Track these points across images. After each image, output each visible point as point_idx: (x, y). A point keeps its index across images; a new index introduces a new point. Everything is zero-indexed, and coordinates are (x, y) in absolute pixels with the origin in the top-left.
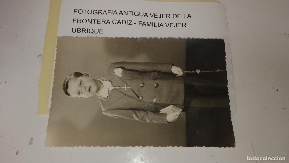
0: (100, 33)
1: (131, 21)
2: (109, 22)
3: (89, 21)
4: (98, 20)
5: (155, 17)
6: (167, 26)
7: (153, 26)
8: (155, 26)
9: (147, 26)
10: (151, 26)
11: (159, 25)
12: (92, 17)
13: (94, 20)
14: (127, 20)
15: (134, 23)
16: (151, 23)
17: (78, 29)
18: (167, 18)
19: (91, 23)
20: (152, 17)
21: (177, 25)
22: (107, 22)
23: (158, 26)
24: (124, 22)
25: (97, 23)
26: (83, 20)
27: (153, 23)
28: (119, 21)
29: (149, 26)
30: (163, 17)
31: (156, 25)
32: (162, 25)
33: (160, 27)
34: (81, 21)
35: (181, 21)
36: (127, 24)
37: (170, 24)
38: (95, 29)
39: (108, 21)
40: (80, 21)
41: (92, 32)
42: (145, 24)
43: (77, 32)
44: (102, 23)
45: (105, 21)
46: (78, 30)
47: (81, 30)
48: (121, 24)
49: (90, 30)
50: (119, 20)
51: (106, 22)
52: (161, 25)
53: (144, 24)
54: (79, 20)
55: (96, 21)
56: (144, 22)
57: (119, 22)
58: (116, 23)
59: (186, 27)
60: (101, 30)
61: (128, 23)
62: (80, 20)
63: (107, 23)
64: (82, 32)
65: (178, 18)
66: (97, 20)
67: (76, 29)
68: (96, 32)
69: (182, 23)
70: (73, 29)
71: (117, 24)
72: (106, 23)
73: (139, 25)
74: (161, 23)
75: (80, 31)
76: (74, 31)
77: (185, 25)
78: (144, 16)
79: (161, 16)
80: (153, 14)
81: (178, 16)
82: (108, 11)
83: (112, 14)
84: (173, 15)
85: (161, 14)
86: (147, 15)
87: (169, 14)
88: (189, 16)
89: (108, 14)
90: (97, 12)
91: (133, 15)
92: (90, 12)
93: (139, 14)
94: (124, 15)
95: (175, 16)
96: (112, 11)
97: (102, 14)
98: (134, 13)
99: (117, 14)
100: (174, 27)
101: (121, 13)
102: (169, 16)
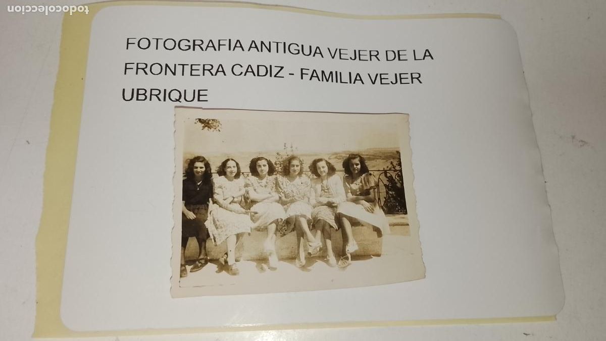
0: (199, 100)
2: (223, 71)
3: (168, 69)
4: (192, 65)
5: (340, 58)
6: (373, 81)
7: (337, 82)
8: (341, 82)
9: (323, 81)
10: (332, 81)
11: (353, 80)
12: (175, 57)
13: (182, 66)
14: (271, 66)
15: (290, 74)
16: (331, 73)
17: (138, 90)
19: (174, 74)
20: (333, 58)
21: (399, 78)
22: (218, 71)
23: (351, 82)
24: (262, 71)
25: (191, 75)
26: (153, 67)
27: (336, 72)
28: (250, 68)
29: (327, 81)
30: (362, 57)
31: (345, 78)
32: (361, 80)
33: (354, 83)
34: (148, 70)
35: (408, 67)
36: (271, 76)
37: (381, 74)
38: (185, 91)
39: (221, 69)
40: (144, 68)
41: (178, 99)
42: (317, 77)
43: (137, 99)
44: (204, 75)
45: (212, 69)
46: (138, 94)
47: (148, 94)
48: (254, 75)
49: (171, 94)
50: (249, 65)
51: (214, 71)
52: (358, 78)
53: (315, 75)
54: (140, 66)
55: (187, 69)
56: (314, 70)
57: (250, 70)
58: (242, 73)
59: (421, 82)
60: (201, 93)
61: (273, 73)
62: (144, 66)
63: (218, 73)
64: (151, 100)
65: (399, 59)
66: (190, 66)
67: (133, 90)
68: (189, 97)
69: (412, 74)
70: (124, 90)
71: (245, 75)
72: (214, 74)
73: (302, 78)
74: (358, 74)
75: (143, 97)
76: (128, 96)
77: (419, 79)
78: (314, 56)
79: (357, 55)
80: (337, 49)
81: (398, 55)
82: (219, 41)
83: (230, 49)
84: (387, 51)
85: (355, 51)
86: (321, 53)
87: (377, 51)
88: (428, 54)
89: (219, 50)
90: (189, 44)
91: (285, 52)
92: (170, 44)
93: (300, 48)
94: (262, 51)
95: (391, 56)
96: (230, 40)
97: (202, 50)
98: (287, 48)
99: (243, 50)
100: (392, 82)
101: (253, 45)
102: (376, 56)
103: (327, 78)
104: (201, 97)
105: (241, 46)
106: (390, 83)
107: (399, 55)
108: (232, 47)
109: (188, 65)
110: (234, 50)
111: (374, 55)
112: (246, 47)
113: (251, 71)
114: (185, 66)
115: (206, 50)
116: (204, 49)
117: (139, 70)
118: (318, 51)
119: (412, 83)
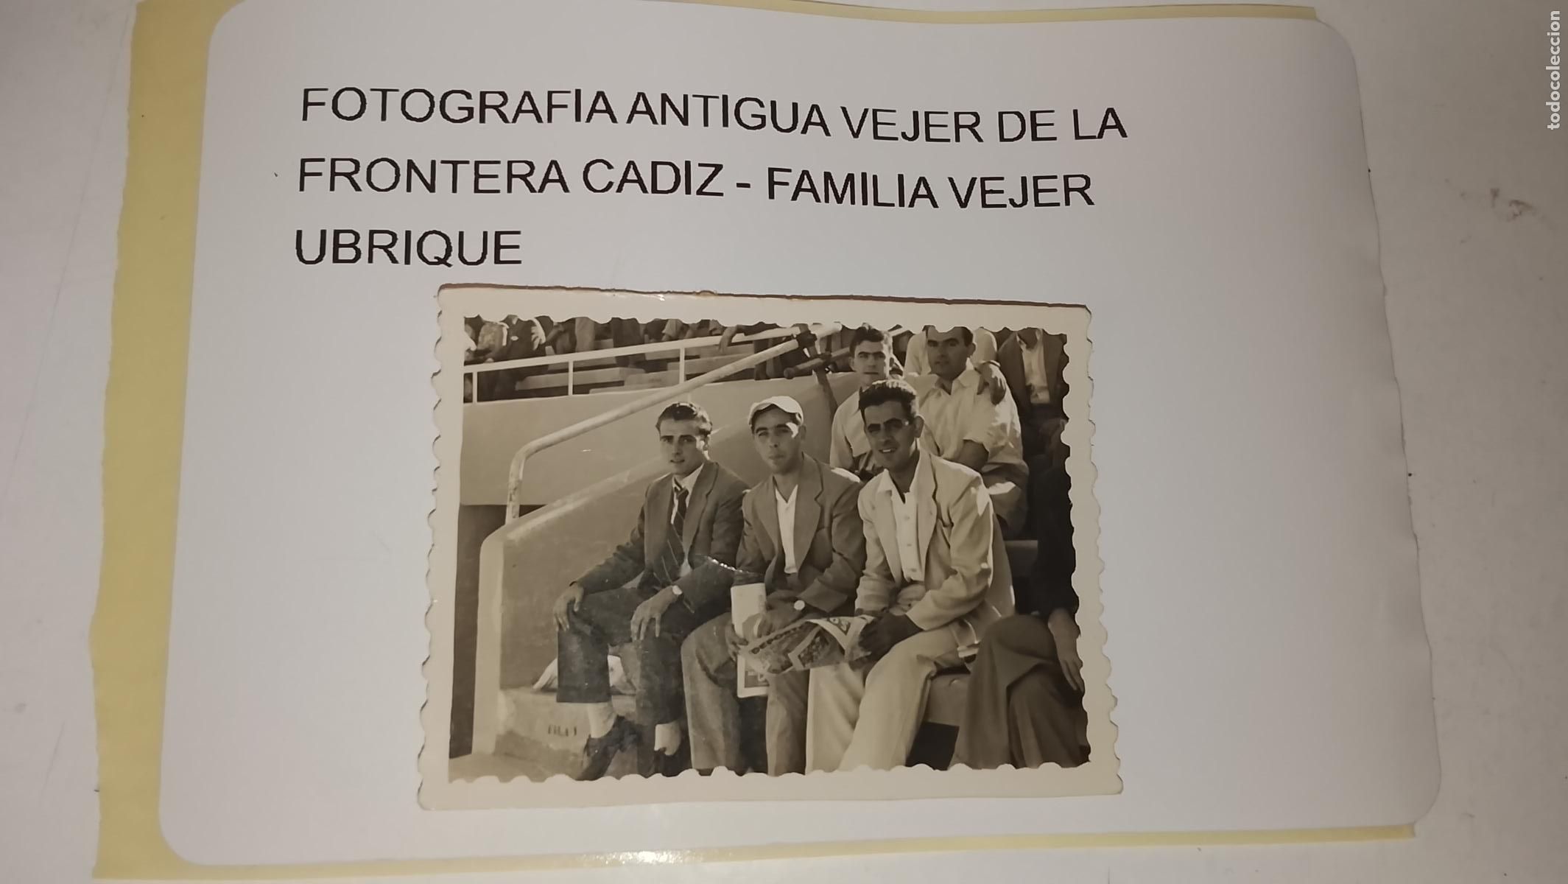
0: (497, 261)
1: (718, 168)
2: (561, 180)
3: (414, 174)
4: (477, 164)
5: (876, 137)
6: (963, 198)
7: (865, 203)
8: (876, 203)
9: (827, 200)
10: (853, 202)
11: (907, 200)
12: (432, 143)
13: (451, 165)
14: (688, 164)
15: (739, 185)
16: (850, 178)
17: (337, 233)
18: (958, 139)
19: (431, 188)
20: (856, 135)
21: (1032, 191)
22: (546, 180)
23: (902, 204)
24: (666, 177)
25: (477, 190)
26: (373, 170)
27: (864, 175)
28: (632, 171)
29: (840, 200)
30: (934, 133)
31: (888, 192)
32: (930, 195)
33: (912, 205)
34: (360, 178)
35: (1057, 158)
36: (688, 191)
37: (983, 180)
38: (461, 234)
40: (349, 174)
41: (442, 257)
42: (813, 190)
43: (336, 260)
44: (509, 190)
45: (531, 173)
46: (337, 246)
47: (363, 245)
48: (644, 190)
49: (424, 243)
50: (631, 163)
51: (536, 180)
53: (806, 185)
54: (340, 167)
55: (466, 173)
56: (805, 173)
57: (631, 175)
58: (610, 184)
59: (1090, 202)
60: (505, 240)
61: (695, 186)
62: (350, 167)
63: (548, 185)
64: (370, 260)
65: (1035, 138)
66: (472, 165)
67: (323, 233)
68: (472, 252)
69: (1066, 178)
70: (299, 233)
71: (620, 190)
72: (537, 188)
73: (772, 196)
74: (922, 180)
75: (352, 253)
76: (311, 251)
77: (1086, 191)
78: (804, 131)
79: (922, 126)
80: (866, 111)
81: (1032, 125)
82: (550, 94)
83: (578, 118)
84: (1001, 114)
85: (916, 114)
86: (822, 124)
87: (975, 114)
88: (1112, 121)
89: (550, 120)
90: (468, 103)
91: (725, 124)
92: (418, 105)
93: (767, 111)
94: (664, 122)
95: (1012, 126)
96: (578, 92)
97: (505, 120)
98: (731, 112)
99: (614, 120)
100: (1012, 201)
101: (641, 107)
102: (971, 128)
103: (840, 193)
104: (502, 251)
105: (608, 110)
106: (1008, 203)
107: (1034, 125)
108: (584, 115)
109: (467, 162)
110: (589, 120)
111: (967, 125)
112: (622, 111)
113: (635, 178)
114: (459, 166)
115: (514, 120)
116: (510, 118)
117: (337, 178)
118: (816, 119)
119: (1067, 203)
